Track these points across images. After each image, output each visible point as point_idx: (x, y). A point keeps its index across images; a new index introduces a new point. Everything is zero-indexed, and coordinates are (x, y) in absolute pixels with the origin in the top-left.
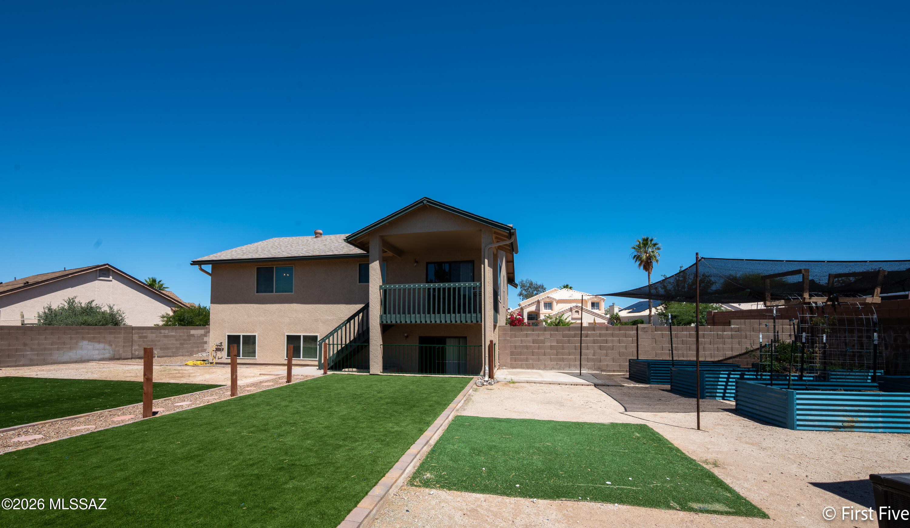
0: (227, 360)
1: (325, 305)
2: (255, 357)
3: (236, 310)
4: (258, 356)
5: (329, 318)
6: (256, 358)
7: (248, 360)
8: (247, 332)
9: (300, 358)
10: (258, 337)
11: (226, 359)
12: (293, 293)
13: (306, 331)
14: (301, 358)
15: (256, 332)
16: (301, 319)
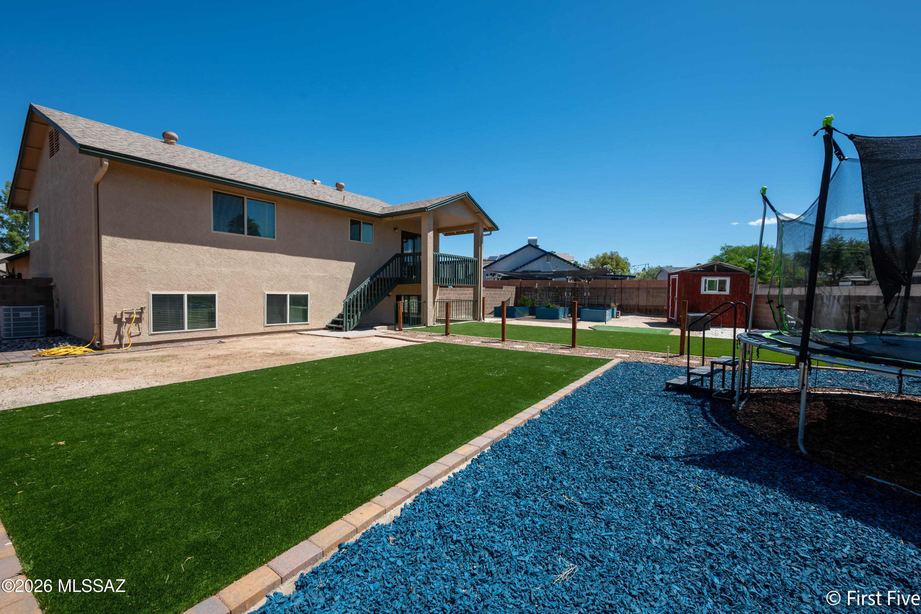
0: (151, 337)
1: (316, 259)
2: (215, 327)
3: (170, 252)
4: (220, 325)
5: (320, 274)
6: (217, 328)
7: (201, 333)
8: (196, 289)
9: (286, 322)
10: (219, 297)
11: (152, 335)
12: (275, 239)
13: (293, 289)
14: (288, 323)
15: (214, 289)
16: (286, 274)
